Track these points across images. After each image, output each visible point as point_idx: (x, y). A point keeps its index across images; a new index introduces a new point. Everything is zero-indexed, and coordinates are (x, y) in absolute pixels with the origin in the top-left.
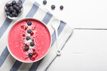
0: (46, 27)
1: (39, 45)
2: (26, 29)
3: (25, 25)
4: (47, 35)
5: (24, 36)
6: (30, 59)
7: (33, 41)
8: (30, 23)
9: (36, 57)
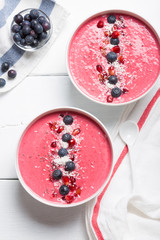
0: (103, 132)
1: (86, 171)
2: (59, 131)
3: (58, 122)
4: (105, 150)
5: (54, 145)
6: (63, 199)
7: (73, 159)
8: (69, 119)
9: (76, 195)
